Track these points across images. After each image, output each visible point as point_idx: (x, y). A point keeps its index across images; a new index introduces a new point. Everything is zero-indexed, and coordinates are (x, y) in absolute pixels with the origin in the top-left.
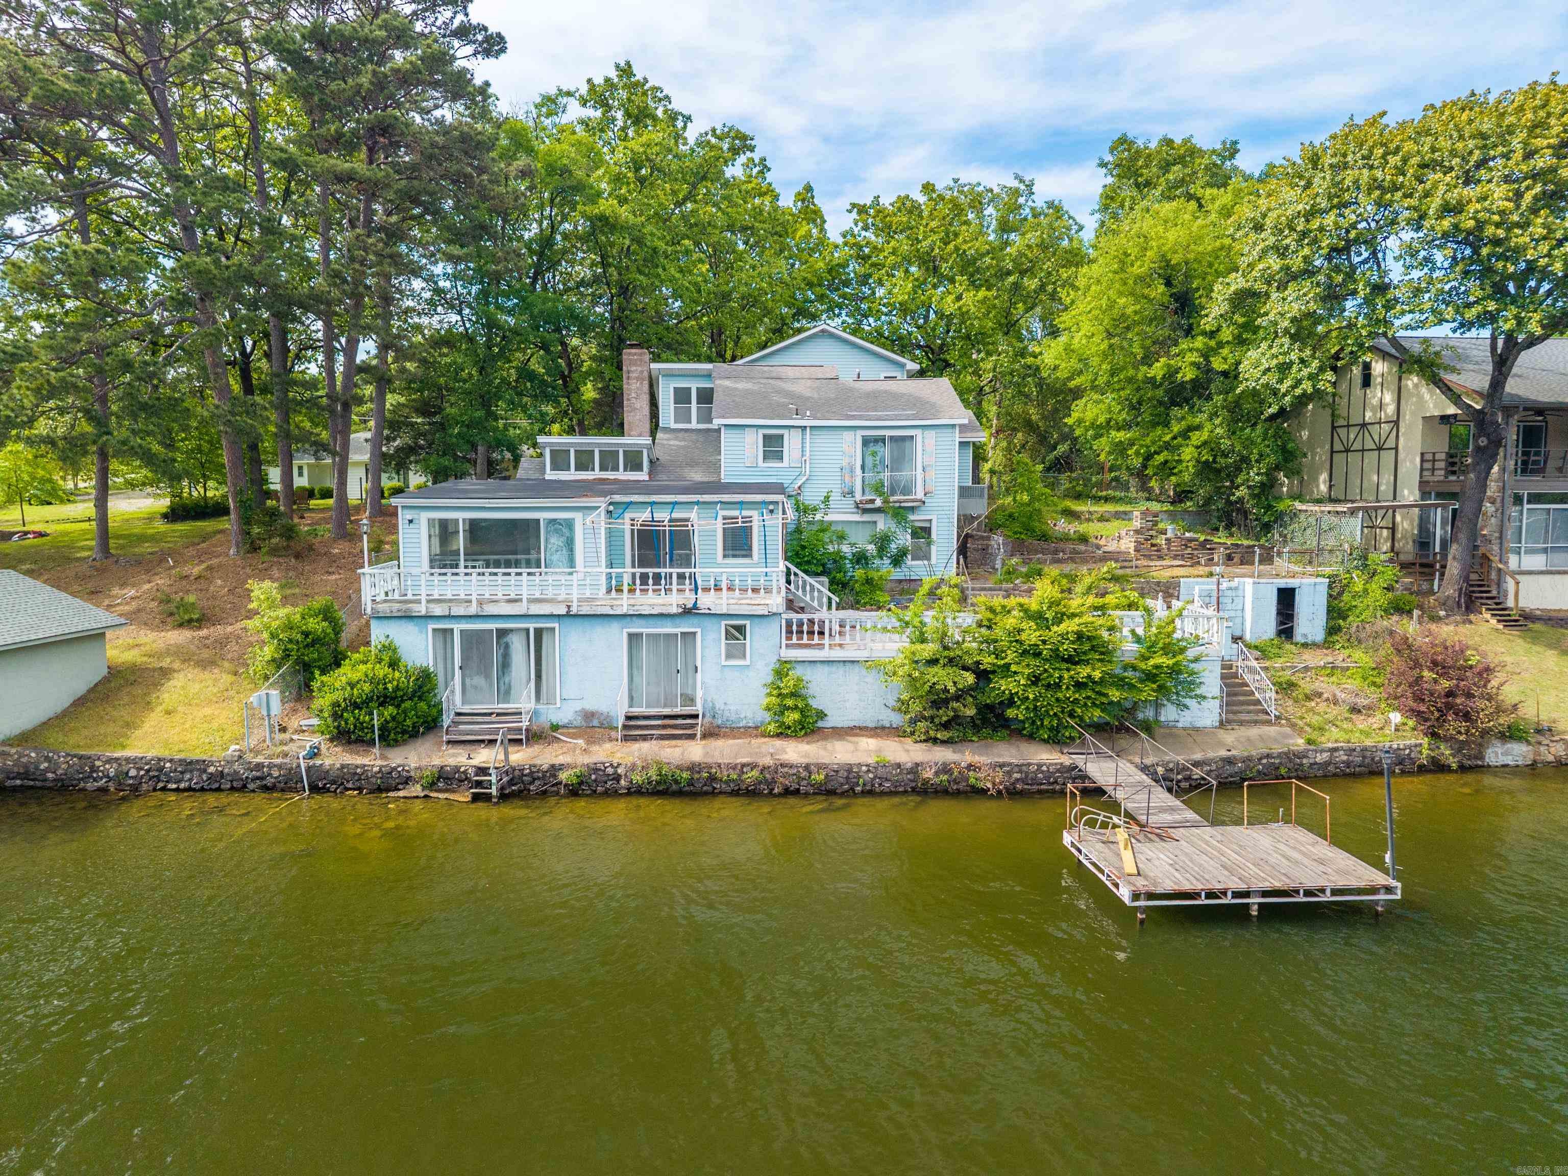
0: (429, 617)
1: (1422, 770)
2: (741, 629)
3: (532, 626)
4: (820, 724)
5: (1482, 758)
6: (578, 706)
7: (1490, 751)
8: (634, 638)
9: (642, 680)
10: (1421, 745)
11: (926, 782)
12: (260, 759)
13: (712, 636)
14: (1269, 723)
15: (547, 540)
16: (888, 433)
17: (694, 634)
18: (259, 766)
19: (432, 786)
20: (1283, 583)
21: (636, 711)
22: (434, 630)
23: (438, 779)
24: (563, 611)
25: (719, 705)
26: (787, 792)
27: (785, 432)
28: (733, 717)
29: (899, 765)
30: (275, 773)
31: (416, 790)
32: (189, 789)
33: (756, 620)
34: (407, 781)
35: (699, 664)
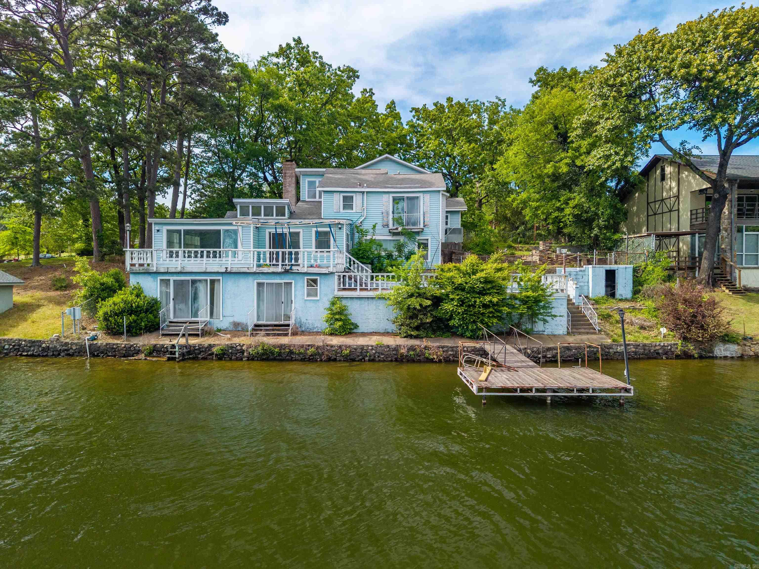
0: (157, 273)
1: (678, 357)
2: (315, 281)
3: (209, 278)
4: (355, 331)
5: (713, 352)
6: (231, 320)
7: (716, 348)
8: (260, 285)
9: (264, 307)
10: (677, 344)
11: (402, 355)
12: (68, 340)
13: (300, 284)
14: (595, 333)
15: (224, 240)
16: (406, 195)
17: (291, 283)
18: (67, 344)
19: (150, 354)
20: (608, 267)
21: (260, 322)
22: (161, 280)
23: (154, 350)
24: (224, 270)
25: (303, 320)
26: (329, 360)
27: (354, 195)
28: (311, 327)
29: (388, 346)
30: (74, 348)
31: (142, 356)
32: (32, 356)
33: (323, 276)
34: (138, 352)
35: (293, 299)
